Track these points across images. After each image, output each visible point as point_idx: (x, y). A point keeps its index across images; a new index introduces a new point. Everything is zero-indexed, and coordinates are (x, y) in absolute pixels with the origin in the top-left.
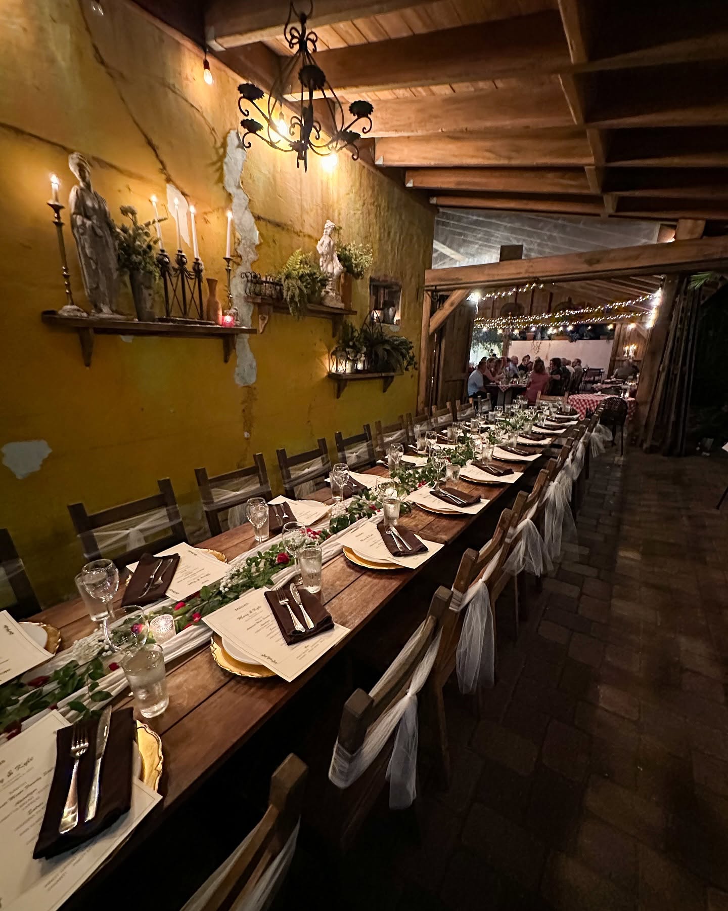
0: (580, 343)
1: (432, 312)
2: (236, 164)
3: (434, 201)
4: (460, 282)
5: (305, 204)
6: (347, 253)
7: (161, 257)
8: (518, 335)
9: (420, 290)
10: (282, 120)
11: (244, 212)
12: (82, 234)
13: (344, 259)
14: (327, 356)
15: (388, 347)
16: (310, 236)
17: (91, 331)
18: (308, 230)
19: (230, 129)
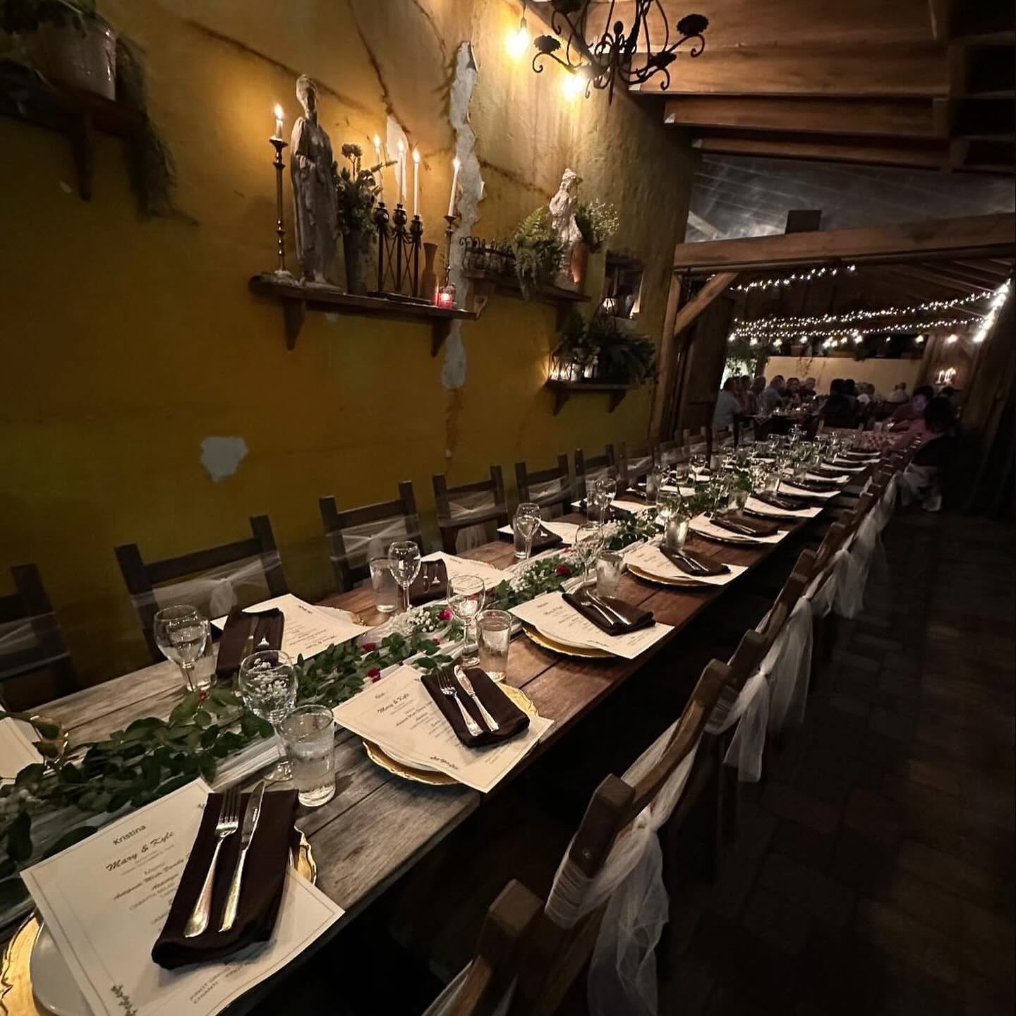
0: (871, 363)
1: (681, 305)
2: (464, 89)
3: (698, 144)
4: (728, 261)
5: (539, 146)
6: (586, 214)
7: (380, 212)
8: (779, 349)
9: (668, 272)
10: (524, 28)
11: (468, 157)
12: (305, 180)
13: (583, 224)
14: (547, 357)
15: (626, 349)
16: (541, 191)
17: (304, 304)
18: (539, 181)
19: (463, 42)
